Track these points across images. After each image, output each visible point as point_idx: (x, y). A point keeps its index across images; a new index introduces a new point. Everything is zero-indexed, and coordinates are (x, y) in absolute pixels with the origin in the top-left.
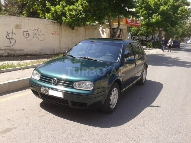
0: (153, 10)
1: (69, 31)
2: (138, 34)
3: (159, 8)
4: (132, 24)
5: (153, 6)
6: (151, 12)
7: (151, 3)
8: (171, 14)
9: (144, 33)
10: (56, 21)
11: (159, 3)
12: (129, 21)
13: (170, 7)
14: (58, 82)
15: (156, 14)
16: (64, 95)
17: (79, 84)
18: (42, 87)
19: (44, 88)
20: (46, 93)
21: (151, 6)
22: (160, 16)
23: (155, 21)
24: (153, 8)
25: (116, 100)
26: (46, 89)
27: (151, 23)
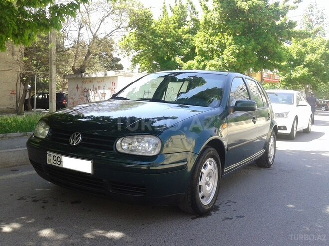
0: (295, 61)
3: (304, 57)
4: (268, 79)
5: (295, 54)
6: (292, 63)
7: (292, 51)
8: (321, 65)
11: (303, 50)
12: (265, 76)
13: (319, 55)
14: (83, 139)
15: (300, 66)
16: (95, 167)
17: (129, 144)
18: (49, 153)
19: (53, 154)
20: (57, 165)
21: (292, 55)
22: (306, 69)
23: (300, 76)
24: (295, 57)
25: (214, 187)
26: (57, 155)
27: (293, 79)
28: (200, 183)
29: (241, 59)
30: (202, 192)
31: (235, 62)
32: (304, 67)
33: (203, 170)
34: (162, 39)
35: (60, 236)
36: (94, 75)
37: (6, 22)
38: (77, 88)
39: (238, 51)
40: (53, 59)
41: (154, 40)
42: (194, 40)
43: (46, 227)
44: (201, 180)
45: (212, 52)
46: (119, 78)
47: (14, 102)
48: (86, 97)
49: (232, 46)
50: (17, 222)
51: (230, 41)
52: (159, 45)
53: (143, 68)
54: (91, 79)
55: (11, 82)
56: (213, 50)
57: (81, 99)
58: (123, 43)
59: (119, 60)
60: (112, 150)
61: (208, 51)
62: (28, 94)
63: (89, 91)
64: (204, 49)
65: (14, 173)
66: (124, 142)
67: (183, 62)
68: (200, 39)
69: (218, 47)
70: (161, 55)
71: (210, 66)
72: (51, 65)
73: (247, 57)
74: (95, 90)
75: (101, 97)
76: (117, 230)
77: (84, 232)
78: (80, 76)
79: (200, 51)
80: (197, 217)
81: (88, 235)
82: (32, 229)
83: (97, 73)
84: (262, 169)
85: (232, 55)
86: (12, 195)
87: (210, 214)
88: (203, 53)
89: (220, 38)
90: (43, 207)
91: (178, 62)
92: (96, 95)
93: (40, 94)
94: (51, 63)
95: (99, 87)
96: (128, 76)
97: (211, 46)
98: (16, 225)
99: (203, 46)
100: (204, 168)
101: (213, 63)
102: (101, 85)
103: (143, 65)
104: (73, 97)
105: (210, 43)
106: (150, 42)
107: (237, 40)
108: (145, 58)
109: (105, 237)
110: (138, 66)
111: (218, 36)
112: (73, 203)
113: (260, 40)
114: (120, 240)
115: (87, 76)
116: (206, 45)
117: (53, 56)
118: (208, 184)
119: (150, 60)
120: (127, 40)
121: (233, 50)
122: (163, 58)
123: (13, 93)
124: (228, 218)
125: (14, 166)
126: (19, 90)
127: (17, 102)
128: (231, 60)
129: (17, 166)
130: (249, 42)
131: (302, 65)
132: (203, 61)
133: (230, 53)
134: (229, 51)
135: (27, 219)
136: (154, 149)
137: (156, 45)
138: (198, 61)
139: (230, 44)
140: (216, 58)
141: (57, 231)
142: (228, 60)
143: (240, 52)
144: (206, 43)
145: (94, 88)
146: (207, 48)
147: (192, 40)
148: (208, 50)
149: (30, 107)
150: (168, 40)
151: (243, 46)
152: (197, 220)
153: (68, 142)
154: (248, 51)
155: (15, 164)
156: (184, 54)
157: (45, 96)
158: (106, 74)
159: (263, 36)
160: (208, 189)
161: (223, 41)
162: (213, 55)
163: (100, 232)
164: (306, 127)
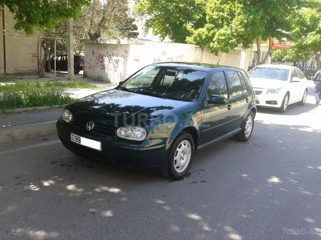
0: (308, 27)
1: (210, 58)
2: (283, 60)
3: (318, 23)
4: (279, 46)
5: (309, 20)
6: (305, 29)
7: (306, 16)
9: (293, 58)
10: (199, 46)
11: (318, 16)
12: (275, 43)
14: (95, 126)
15: (313, 33)
16: (102, 146)
17: (126, 131)
18: (72, 134)
19: (75, 135)
20: (77, 143)
21: (306, 20)
22: (319, 35)
23: (312, 43)
24: (309, 23)
25: (187, 160)
26: (78, 136)
27: (305, 45)
28: (175, 158)
29: (249, 29)
30: (177, 164)
31: (242, 32)
32: (316, 34)
33: (178, 149)
34: (175, 4)
35: (80, 190)
36: (108, 42)
37: (34, 14)
38: (93, 53)
39: (246, 21)
40: (70, 26)
41: (167, 5)
42: (207, 5)
43: (71, 184)
44: (176, 156)
45: (222, 20)
46: (131, 46)
47: (36, 64)
48: (101, 62)
49: (240, 16)
50: (52, 179)
51: (239, 10)
52: (171, 11)
53: (156, 32)
54: (105, 46)
55: (32, 45)
56: (223, 18)
57: (97, 63)
58: (137, 7)
59: (134, 20)
60: (114, 135)
61: (218, 19)
62: (48, 56)
63: (104, 57)
64: (214, 17)
65: (45, 142)
66: (122, 130)
67: (193, 30)
68: (211, 5)
69: (228, 15)
70: (173, 20)
71: (219, 36)
72: (69, 33)
73: (254, 27)
74: (110, 56)
75: (115, 63)
76: (117, 188)
77: (96, 187)
78: (96, 42)
79: (210, 19)
80: (173, 181)
81: (97, 190)
82: (62, 185)
83: (111, 40)
84: (239, 143)
85: (240, 25)
86: (46, 160)
87: (183, 179)
88: (213, 21)
89: (231, 6)
90: (68, 170)
91: (189, 29)
92: (110, 61)
93: (58, 56)
94: (69, 29)
95: (113, 54)
96: (140, 44)
97: (221, 13)
98: (52, 182)
99: (214, 14)
100: (179, 148)
101: (222, 33)
102: (115, 52)
103: (156, 30)
104: (89, 61)
105: (220, 11)
106: (163, 7)
107: (246, 10)
108: (158, 23)
109: (109, 192)
110: (151, 30)
111: (229, 4)
112: (88, 167)
113: (269, 10)
114: (118, 194)
115: (102, 42)
116: (216, 13)
117: (71, 23)
118: (182, 158)
119: (163, 24)
120: (141, 4)
121: (242, 20)
122: (175, 23)
123: (34, 56)
124: (195, 183)
125: (45, 136)
126: (39, 52)
127: (38, 64)
128: (239, 30)
129: (47, 135)
130: (257, 12)
131: (315, 32)
132: (213, 29)
133: (239, 22)
134: (238, 21)
135: (58, 178)
136: (141, 136)
137: (169, 10)
138: (208, 29)
139: (239, 14)
140: (225, 27)
141: (78, 187)
142: (236, 30)
143: (248, 22)
144: (217, 11)
145: (109, 54)
146: (217, 16)
147: (205, 5)
148: (218, 17)
149: (50, 68)
150: (181, 5)
151: (251, 17)
152: (173, 182)
153: (85, 128)
154: (257, 21)
155: (45, 134)
156: (196, 19)
157: (63, 58)
158: (119, 42)
159: (272, 6)
160: (182, 161)
161: (233, 9)
162: (223, 23)
163: (105, 188)
164: (300, 100)
